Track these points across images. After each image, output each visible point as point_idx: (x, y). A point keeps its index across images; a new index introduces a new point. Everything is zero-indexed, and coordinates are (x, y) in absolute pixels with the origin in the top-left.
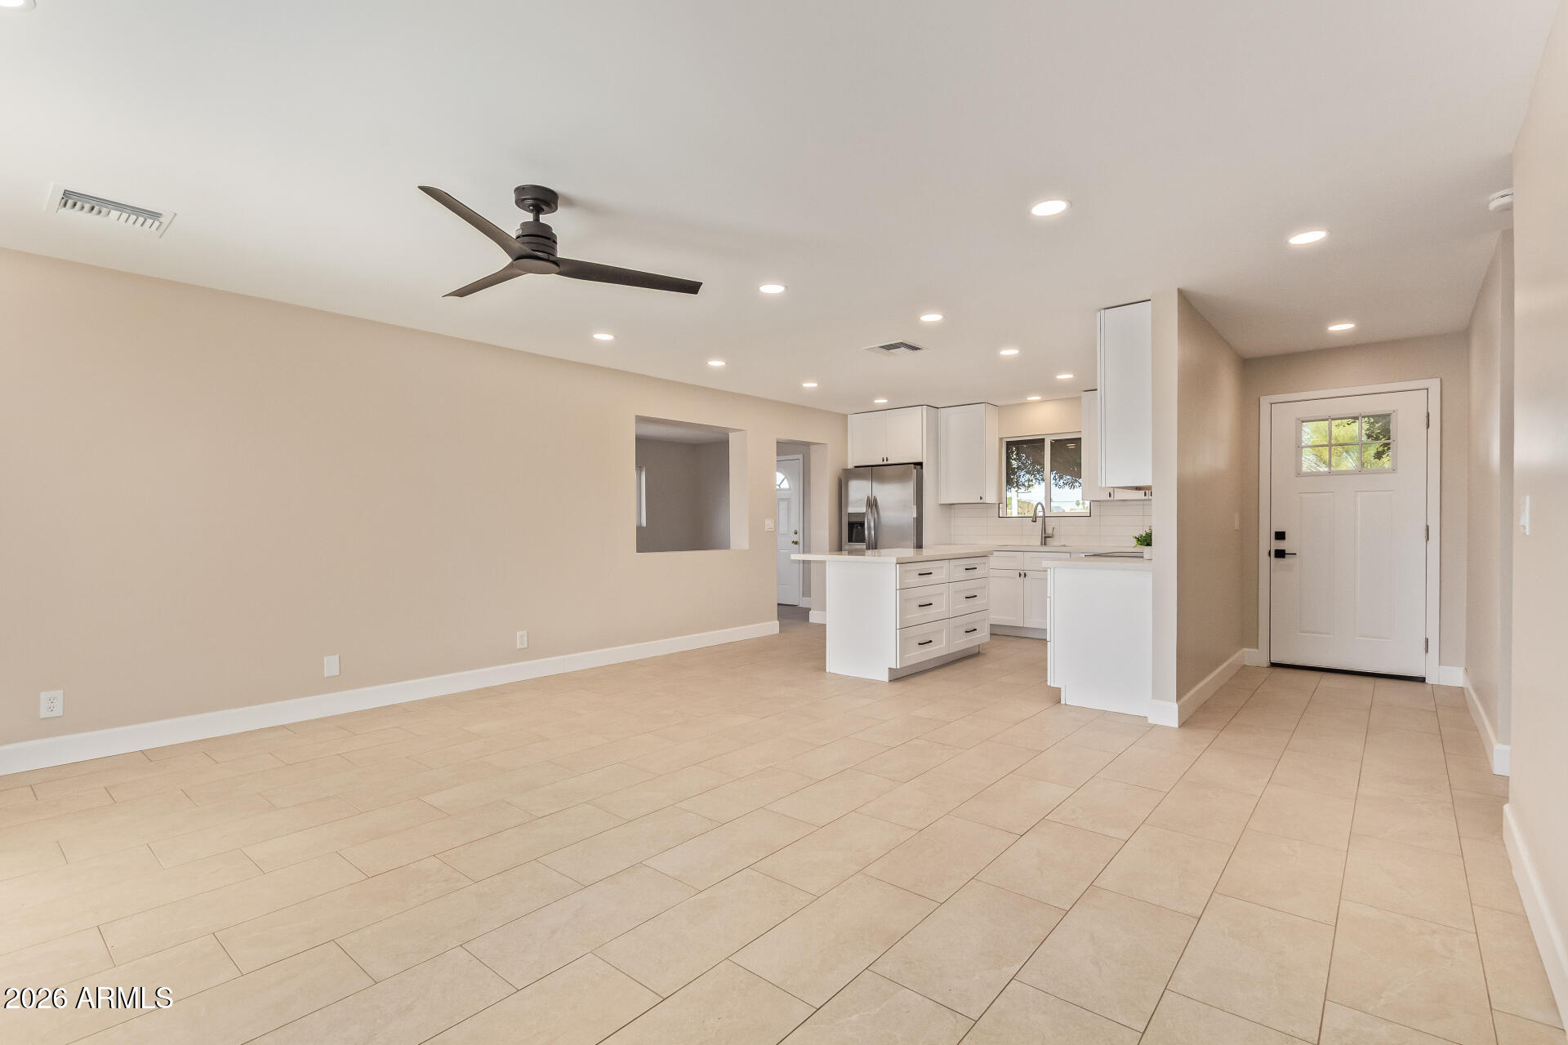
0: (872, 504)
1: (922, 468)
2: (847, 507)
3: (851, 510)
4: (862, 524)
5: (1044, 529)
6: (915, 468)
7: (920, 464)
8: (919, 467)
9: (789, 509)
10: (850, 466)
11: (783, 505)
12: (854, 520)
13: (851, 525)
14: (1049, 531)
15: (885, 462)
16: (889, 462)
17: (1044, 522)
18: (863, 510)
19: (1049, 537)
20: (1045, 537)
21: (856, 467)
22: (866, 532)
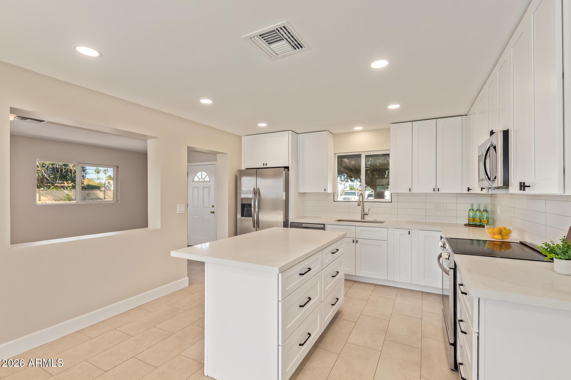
0: (256, 192)
1: (288, 170)
2: (240, 194)
3: (243, 196)
4: (250, 205)
5: (363, 210)
6: (284, 170)
7: (287, 168)
8: (286, 169)
9: (209, 193)
10: (243, 168)
11: (206, 190)
12: (245, 202)
13: (243, 206)
14: (366, 211)
15: (265, 166)
16: (267, 166)
17: (363, 205)
18: (251, 196)
19: (366, 214)
20: (364, 214)
21: (247, 169)
22: (253, 209)
